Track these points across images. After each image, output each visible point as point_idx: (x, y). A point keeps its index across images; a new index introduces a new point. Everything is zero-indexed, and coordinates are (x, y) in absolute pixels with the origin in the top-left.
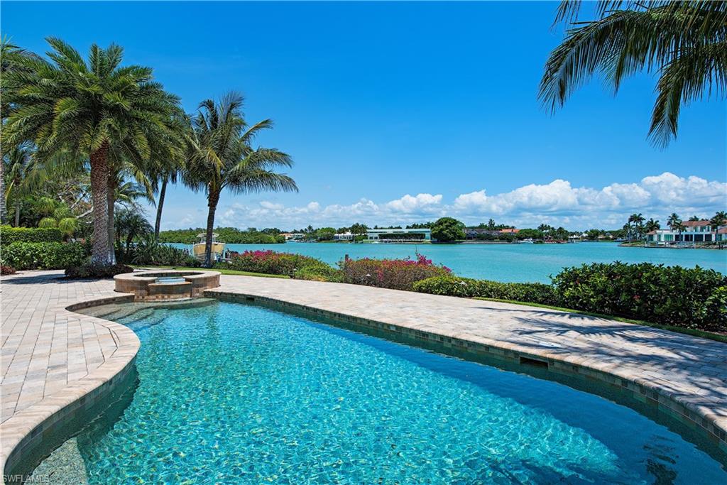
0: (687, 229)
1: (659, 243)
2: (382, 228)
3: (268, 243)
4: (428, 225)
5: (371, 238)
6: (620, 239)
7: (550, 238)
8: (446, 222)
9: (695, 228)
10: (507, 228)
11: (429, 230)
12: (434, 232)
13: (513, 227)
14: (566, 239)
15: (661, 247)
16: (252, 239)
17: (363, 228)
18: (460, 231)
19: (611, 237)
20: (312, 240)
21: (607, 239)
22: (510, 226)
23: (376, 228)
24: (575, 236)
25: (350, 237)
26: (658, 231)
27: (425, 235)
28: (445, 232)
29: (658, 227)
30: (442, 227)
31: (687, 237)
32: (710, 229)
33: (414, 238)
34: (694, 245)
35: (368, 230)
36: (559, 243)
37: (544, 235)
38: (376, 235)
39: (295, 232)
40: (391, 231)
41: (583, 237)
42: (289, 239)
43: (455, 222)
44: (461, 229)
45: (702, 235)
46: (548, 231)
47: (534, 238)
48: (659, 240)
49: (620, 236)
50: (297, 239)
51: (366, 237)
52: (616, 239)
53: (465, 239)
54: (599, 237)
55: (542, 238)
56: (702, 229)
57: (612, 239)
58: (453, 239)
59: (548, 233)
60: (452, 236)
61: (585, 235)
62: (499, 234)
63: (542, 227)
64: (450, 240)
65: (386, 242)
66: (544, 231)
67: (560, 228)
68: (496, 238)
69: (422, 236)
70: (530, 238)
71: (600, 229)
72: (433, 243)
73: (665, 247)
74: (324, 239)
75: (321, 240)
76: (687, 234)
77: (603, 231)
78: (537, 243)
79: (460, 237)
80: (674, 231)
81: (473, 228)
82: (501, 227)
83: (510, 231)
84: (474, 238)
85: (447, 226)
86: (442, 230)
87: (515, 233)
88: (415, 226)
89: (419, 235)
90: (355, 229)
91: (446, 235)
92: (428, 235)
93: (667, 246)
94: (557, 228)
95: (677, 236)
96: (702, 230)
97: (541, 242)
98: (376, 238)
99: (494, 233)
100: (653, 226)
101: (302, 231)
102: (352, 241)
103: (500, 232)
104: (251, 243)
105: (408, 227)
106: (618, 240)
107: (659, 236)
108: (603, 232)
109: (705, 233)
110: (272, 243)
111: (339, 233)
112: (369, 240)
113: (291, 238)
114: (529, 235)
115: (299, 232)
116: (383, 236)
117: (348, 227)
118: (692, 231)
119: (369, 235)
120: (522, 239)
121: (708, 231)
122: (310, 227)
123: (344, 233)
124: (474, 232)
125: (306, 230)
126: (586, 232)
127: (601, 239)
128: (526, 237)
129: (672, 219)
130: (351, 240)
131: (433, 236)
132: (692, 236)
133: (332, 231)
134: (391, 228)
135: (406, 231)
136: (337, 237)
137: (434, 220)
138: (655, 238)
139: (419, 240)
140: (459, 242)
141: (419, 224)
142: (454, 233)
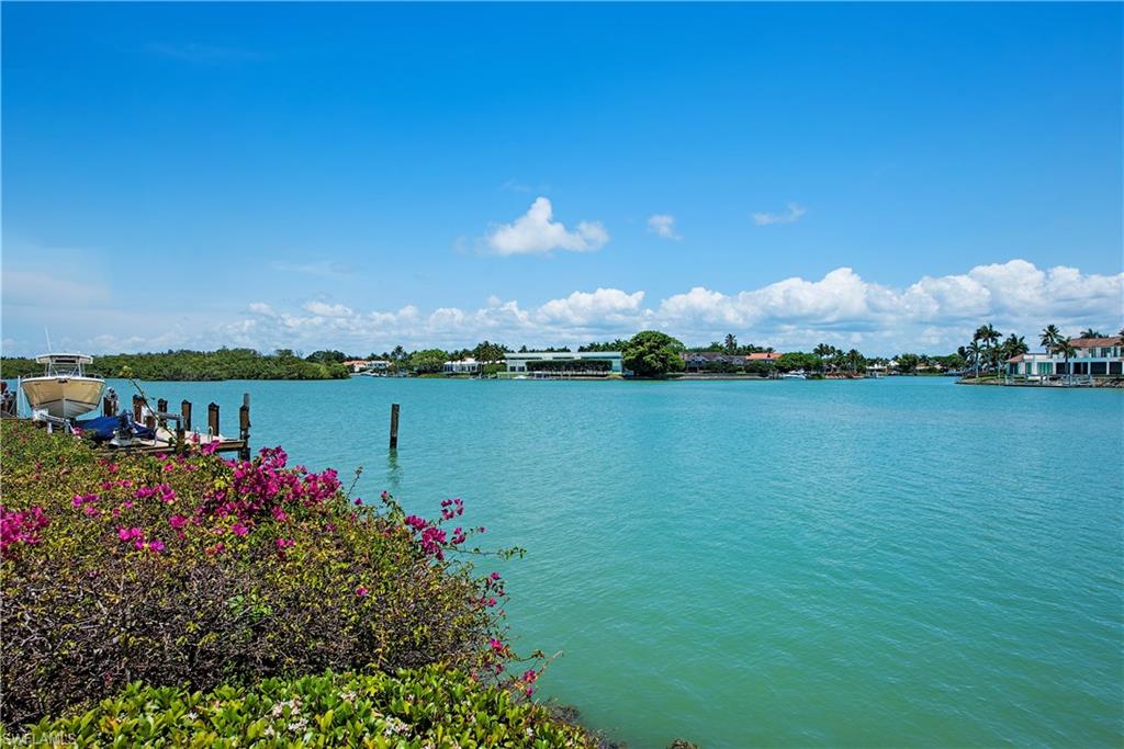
0: (1077, 352)
1: (1030, 378)
2: (533, 351)
3: (313, 378)
4: (618, 346)
5: (513, 369)
6: (954, 371)
7: (835, 369)
8: (648, 340)
9: (1092, 351)
10: (760, 350)
11: (619, 354)
12: (628, 358)
13: (770, 350)
14: (862, 370)
15: (1033, 384)
16: (282, 369)
17: (499, 352)
18: (675, 356)
19: (938, 367)
20: (401, 374)
21: (932, 371)
22: (765, 347)
23: (524, 350)
24: (876, 366)
25: (473, 368)
26: (1026, 357)
27: (611, 363)
28: (647, 358)
29: (1025, 349)
30: (641, 349)
31: (1077, 365)
32: (1119, 352)
33: (593, 369)
34: (1092, 381)
35: (506, 355)
36: (850, 378)
37: (825, 365)
38: (522, 364)
39: (373, 358)
40: (549, 357)
41: (890, 368)
42: (362, 370)
43: (665, 340)
44: (677, 353)
45: (1105, 364)
46: (831, 356)
47: (807, 368)
48: (1029, 372)
49: (955, 365)
50: (375, 371)
51: (503, 367)
52: (947, 370)
53: (684, 370)
54: (918, 368)
55: (822, 369)
56: (1105, 352)
57: (941, 371)
58: (663, 370)
59: (831, 361)
60: (659, 365)
61: (893, 364)
62: (746, 361)
63: (822, 350)
64: (657, 372)
65: (539, 376)
66: (825, 357)
67: (853, 351)
68: (740, 370)
69: (606, 365)
70: (799, 368)
71: (919, 354)
72: (626, 378)
73: (1041, 386)
74: (425, 372)
75: (420, 372)
76: (1076, 361)
77: (924, 357)
78: (813, 377)
79: (675, 367)
80: (1055, 356)
81: (699, 351)
82: (750, 350)
83: (765, 356)
84: (701, 369)
85: (651, 347)
86: (642, 354)
87: (773, 361)
88: (593, 347)
89: (600, 363)
90: (484, 352)
91: (649, 364)
92: (617, 364)
93: (1044, 383)
94: (846, 351)
95: (1059, 366)
96: (1104, 354)
97: (820, 378)
98: (522, 369)
99: (737, 361)
100: (1016, 347)
101: (386, 356)
102: (477, 374)
103: (748, 358)
104: (279, 378)
105: (582, 350)
106: (950, 372)
107: (1029, 365)
108: (924, 359)
109: (1109, 359)
110: (322, 378)
111: (453, 360)
112: (509, 373)
113: (365, 370)
114: (798, 364)
115: (379, 359)
116: (534, 366)
117: (471, 349)
118: (1086, 357)
119: (510, 364)
120: (786, 371)
121: (1115, 355)
122: (399, 349)
123: (462, 358)
124: (700, 359)
125: (393, 353)
126: (896, 359)
127: (920, 371)
128: (793, 368)
129: (1049, 334)
130: (477, 372)
131: (627, 365)
132: (1086, 364)
133: (441, 356)
134: (552, 350)
135: (578, 356)
136: (450, 368)
137: (628, 338)
138: (1022, 370)
139: (601, 373)
140: (674, 377)
141: (601, 344)
142: (663, 360)
